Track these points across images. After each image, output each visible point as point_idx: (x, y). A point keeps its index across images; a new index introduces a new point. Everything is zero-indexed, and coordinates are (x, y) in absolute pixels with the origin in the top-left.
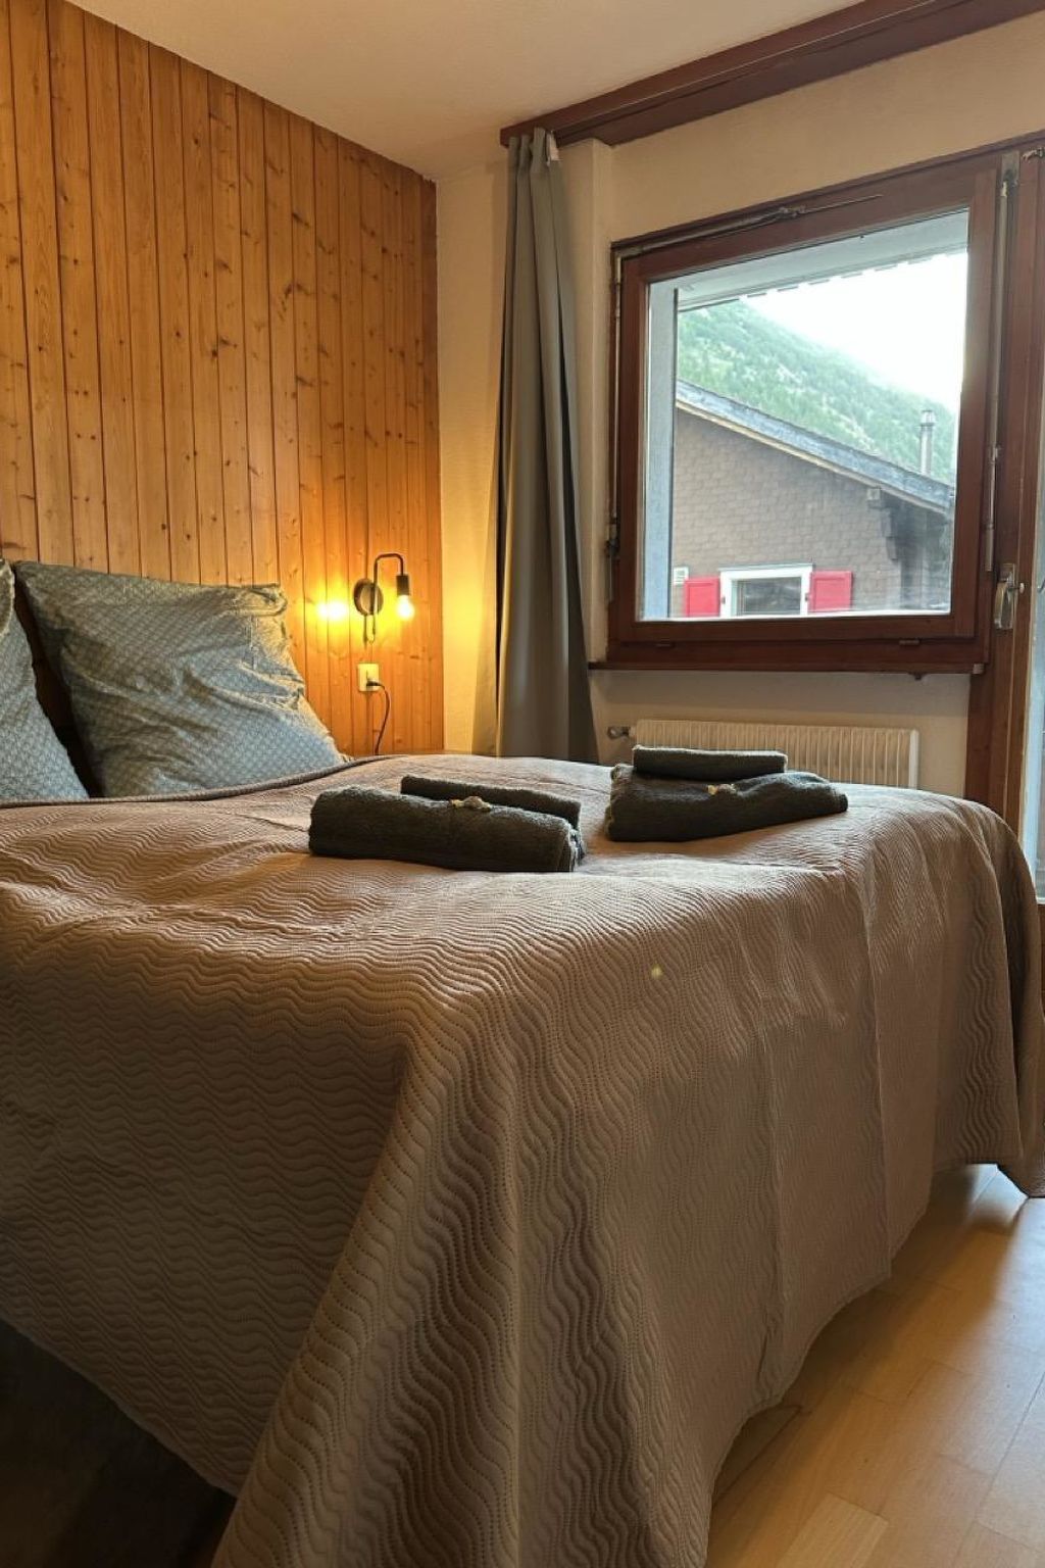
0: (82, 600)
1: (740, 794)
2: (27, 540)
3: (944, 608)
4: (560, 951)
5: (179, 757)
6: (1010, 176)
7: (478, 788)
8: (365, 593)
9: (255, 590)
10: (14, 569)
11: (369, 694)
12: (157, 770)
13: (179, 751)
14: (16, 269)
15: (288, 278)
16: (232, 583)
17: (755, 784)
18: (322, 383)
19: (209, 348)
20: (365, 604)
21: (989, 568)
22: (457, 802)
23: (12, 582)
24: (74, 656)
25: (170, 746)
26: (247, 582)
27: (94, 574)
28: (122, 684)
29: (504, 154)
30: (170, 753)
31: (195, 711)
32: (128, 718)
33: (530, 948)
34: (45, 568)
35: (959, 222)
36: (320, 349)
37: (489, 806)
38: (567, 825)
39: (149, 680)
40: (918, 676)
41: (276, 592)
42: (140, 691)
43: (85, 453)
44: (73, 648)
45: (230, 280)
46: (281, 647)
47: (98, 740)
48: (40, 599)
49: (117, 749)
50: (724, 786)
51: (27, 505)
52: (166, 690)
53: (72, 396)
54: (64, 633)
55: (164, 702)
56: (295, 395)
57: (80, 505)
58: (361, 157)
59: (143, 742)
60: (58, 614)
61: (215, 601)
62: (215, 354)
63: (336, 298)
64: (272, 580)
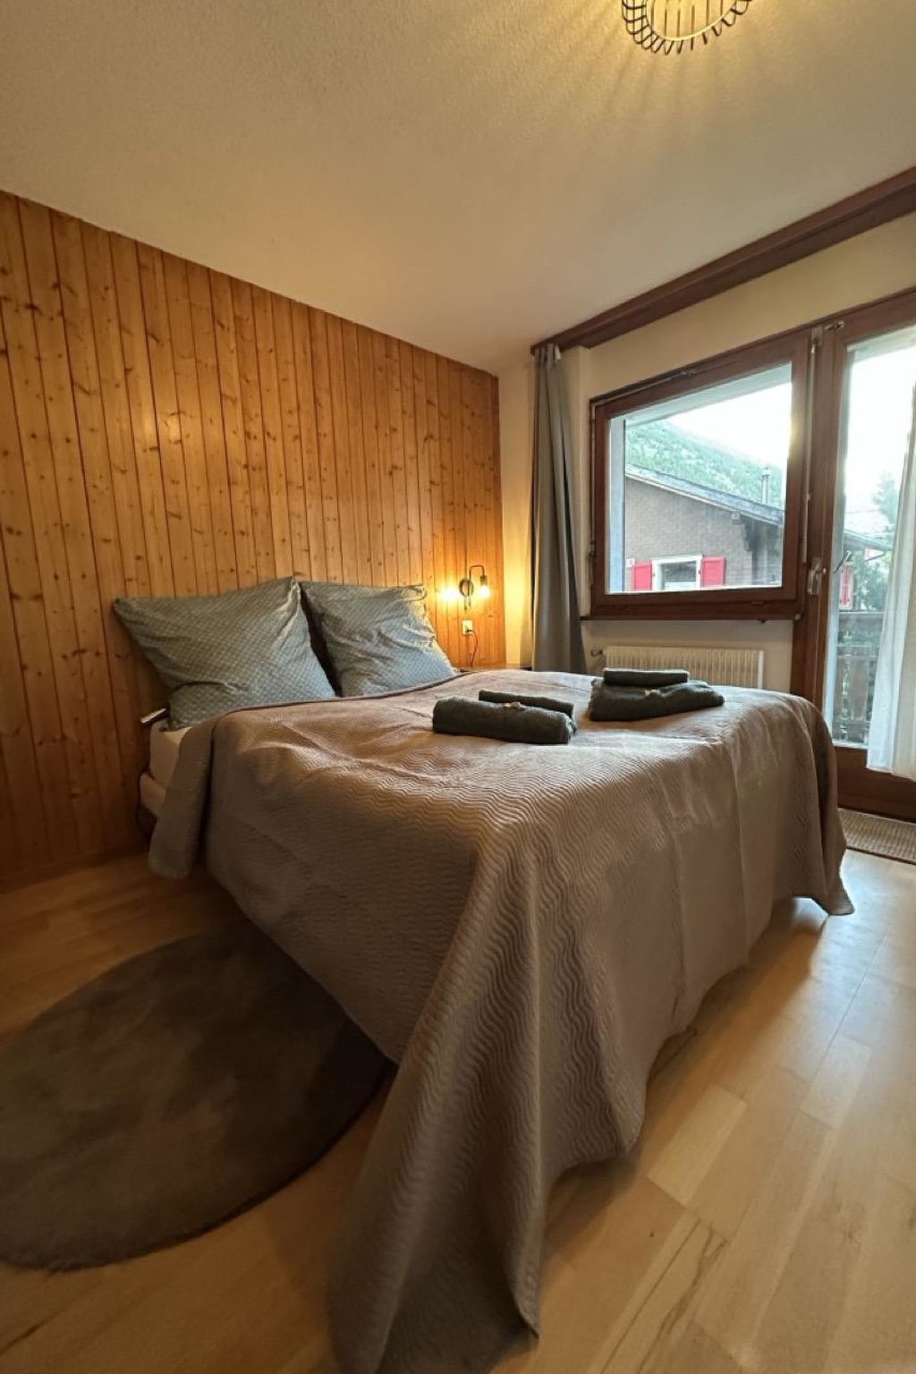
0: (331, 598)
1: (664, 695)
2: (308, 573)
3: (778, 583)
4: (561, 798)
5: (376, 673)
6: (816, 341)
7: (519, 697)
8: (465, 585)
9: (412, 587)
10: (300, 585)
11: (467, 636)
12: (366, 680)
13: (375, 670)
14: (298, 441)
15: (425, 434)
16: (401, 585)
17: (670, 689)
18: (443, 483)
19: (388, 470)
20: (465, 591)
21: (805, 560)
22: (508, 705)
23: (299, 591)
24: (328, 625)
25: (372, 668)
26: (408, 584)
27: (336, 585)
28: (349, 639)
29: (533, 358)
30: (372, 671)
31: (383, 650)
32: (352, 655)
33: (544, 796)
34: (314, 584)
35: (786, 369)
36: (442, 467)
37: (525, 707)
38: (567, 717)
39: (361, 636)
40: (763, 621)
41: (422, 588)
42: (358, 641)
43: (331, 527)
44: (327, 622)
45: (398, 437)
46: (424, 616)
47: (339, 666)
48: (312, 599)
49: (347, 670)
50: (654, 691)
51: (305, 554)
52: (369, 641)
53: (325, 502)
54: (323, 615)
55: (368, 646)
56: (430, 490)
57: (329, 552)
58: (461, 368)
59: (362, 667)
60: (320, 606)
61: (393, 594)
62: (391, 474)
63: (450, 440)
64: (419, 582)
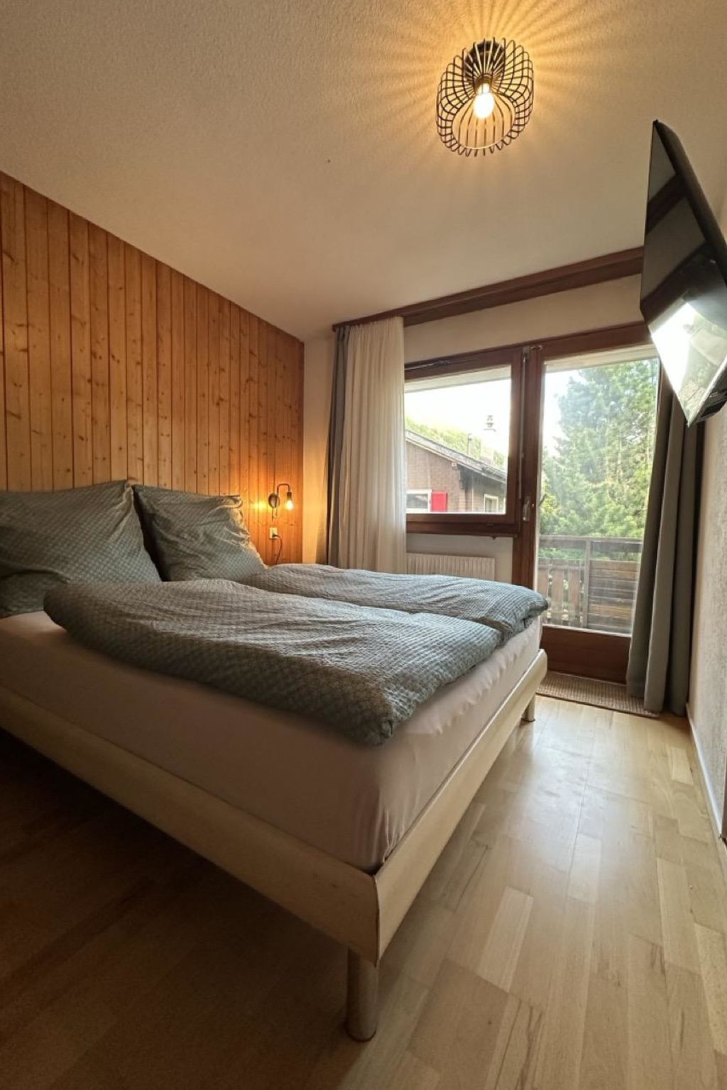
0: (162, 501)
2: (139, 476)
3: (503, 512)
5: (202, 568)
6: (526, 355)
8: (273, 499)
9: (231, 497)
10: (133, 488)
11: (273, 540)
12: (193, 573)
13: (202, 565)
14: (139, 367)
15: (247, 376)
16: (221, 495)
18: (259, 417)
19: (216, 401)
20: (273, 503)
23: (132, 493)
24: (158, 525)
25: (198, 563)
26: (228, 495)
27: (167, 490)
28: (178, 536)
29: (334, 335)
30: (199, 566)
31: (209, 548)
32: (181, 551)
34: (146, 487)
35: (507, 370)
36: (259, 404)
39: (190, 535)
40: (494, 538)
41: (239, 498)
42: (185, 539)
43: (165, 442)
44: (158, 521)
45: (225, 375)
46: (241, 521)
47: (168, 560)
48: (144, 501)
49: (175, 564)
51: (139, 463)
52: (196, 539)
53: (160, 418)
54: (154, 515)
55: (196, 544)
56: (249, 421)
57: (162, 463)
58: (277, 331)
59: (188, 561)
60: (152, 507)
61: (216, 502)
62: (218, 404)
63: (266, 384)
64: (236, 494)
